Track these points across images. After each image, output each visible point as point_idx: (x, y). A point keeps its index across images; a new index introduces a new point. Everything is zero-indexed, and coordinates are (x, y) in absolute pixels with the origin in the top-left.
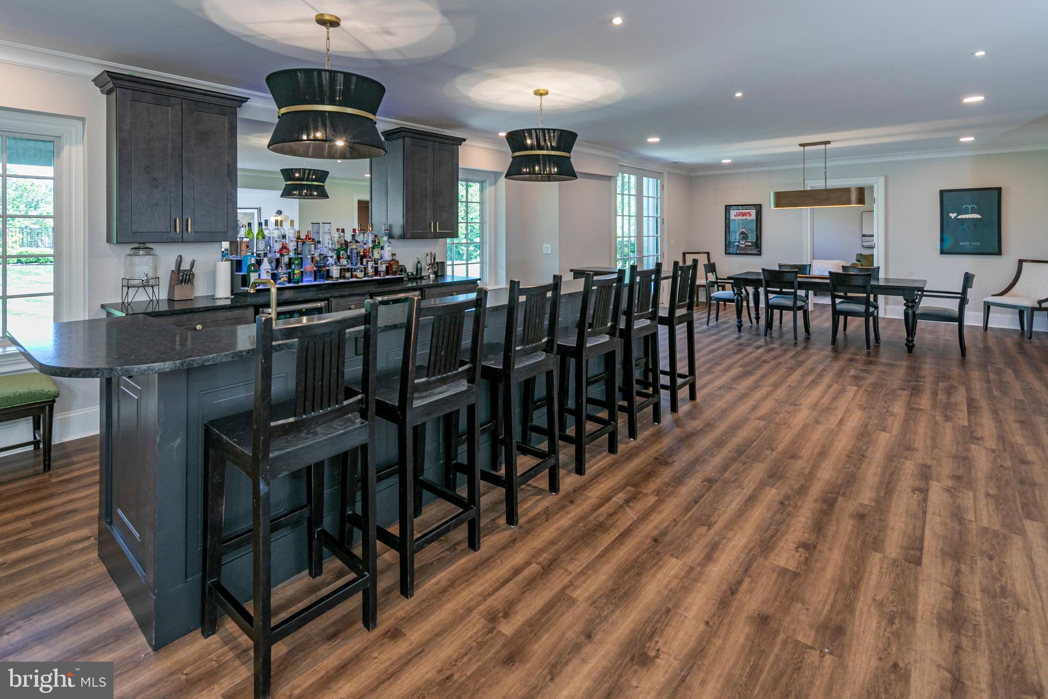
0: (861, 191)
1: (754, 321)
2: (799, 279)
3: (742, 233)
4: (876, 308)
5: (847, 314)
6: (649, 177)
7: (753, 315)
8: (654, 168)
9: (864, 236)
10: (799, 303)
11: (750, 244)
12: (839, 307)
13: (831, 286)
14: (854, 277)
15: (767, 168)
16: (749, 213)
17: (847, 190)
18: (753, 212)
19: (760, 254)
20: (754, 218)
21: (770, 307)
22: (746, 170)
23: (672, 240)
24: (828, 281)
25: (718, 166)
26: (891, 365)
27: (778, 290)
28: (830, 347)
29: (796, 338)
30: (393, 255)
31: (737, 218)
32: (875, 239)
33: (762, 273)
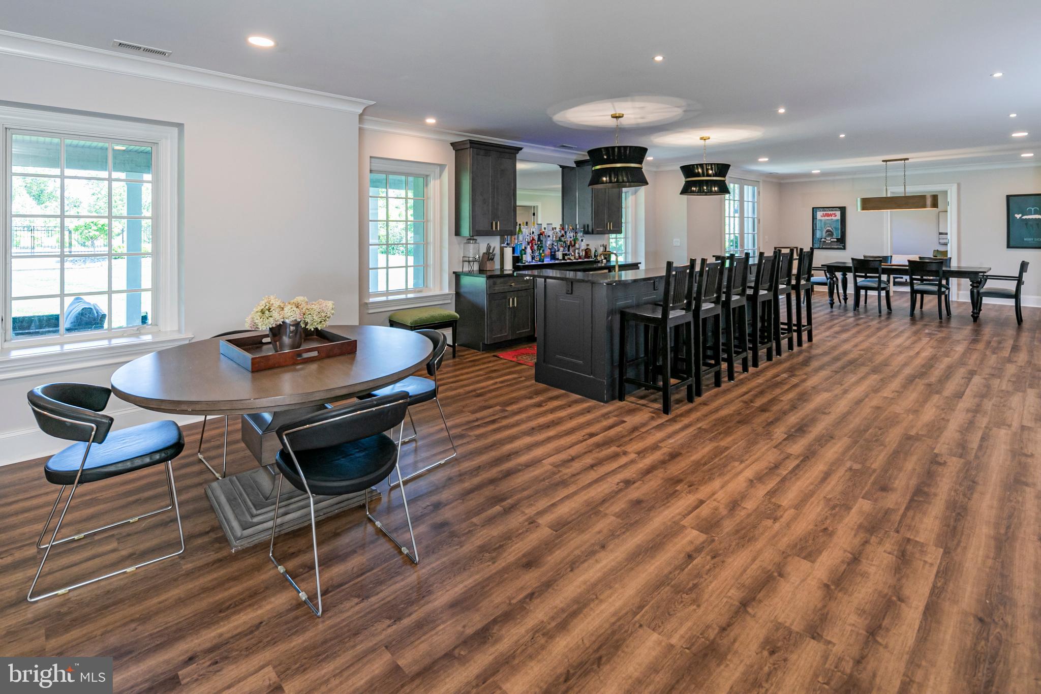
0: (935, 198)
1: (843, 301)
2: (882, 267)
3: (828, 231)
4: (948, 289)
5: (923, 293)
6: (748, 185)
7: (842, 298)
8: (753, 178)
9: (940, 234)
10: (883, 285)
11: (835, 240)
12: (916, 287)
13: (909, 270)
14: (928, 264)
15: (850, 177)
16: (834, 214)
17: (923, 198)
18: (838, 213)
19: (844, 248)
20: (839, 218)
21: (858, 289)
22: (830, 178)
23: (766, 237)
24: (908, 268)
25: (809, 175)
26: (959, 328)
27: (864, 274)
28: (909, 318)
29: (880, 312)
30: (588, 245)
31: (823, 218)
32: (949, 236)
33: (851, 261)
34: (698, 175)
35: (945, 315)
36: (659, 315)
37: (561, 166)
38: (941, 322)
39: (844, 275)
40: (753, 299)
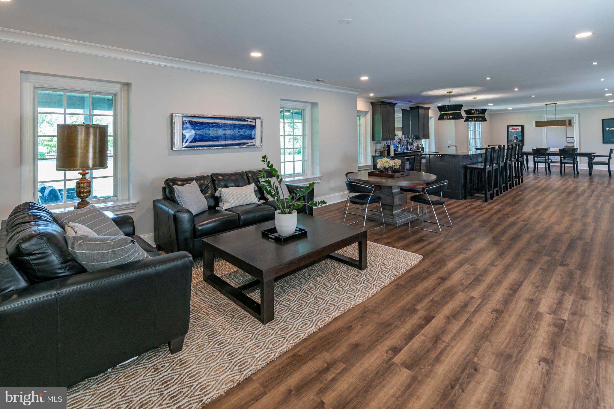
0: (570, 121)
1: (526, 169)
2: (546, 152)
3: (515, 137)
4: (577, 161)
5: (566, 163)
7: (526, 167)
9: (567, 137)
11: (519, 141)
12: (563, 161)
13: (560, 154)
14: (567, 151)
15: (526, 111)
16: (518, 129)
17: (565, 121)
18: (520, 128)
20: (521, 130)
21: (535, 162)
23: (485, 140)
24: (558, 153)
25: (507, 110)
26: (583, 179)
27: (538, 156)
28: (559, 175)
29: (546, 173)
30: (418, 144)
31: (513, 131)
32: (575, 138)
33: (532, 150)
34: (473, 114)
35: (576, 173)
36: (483, 167)
37: (402, 109)
38: (575, 176)
39: (527, 157)
40: (506, 163)
